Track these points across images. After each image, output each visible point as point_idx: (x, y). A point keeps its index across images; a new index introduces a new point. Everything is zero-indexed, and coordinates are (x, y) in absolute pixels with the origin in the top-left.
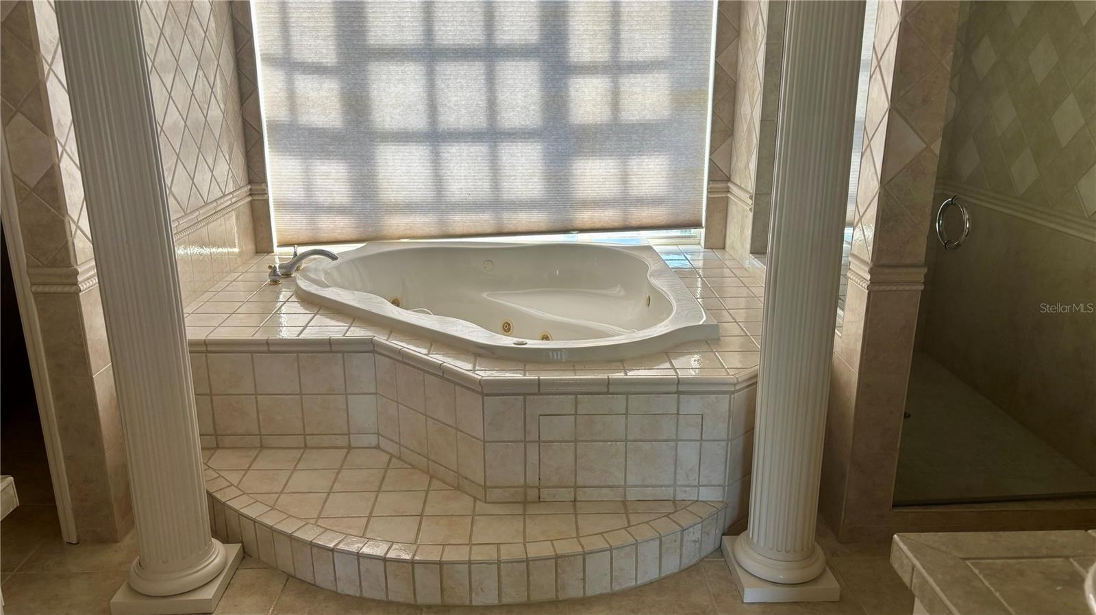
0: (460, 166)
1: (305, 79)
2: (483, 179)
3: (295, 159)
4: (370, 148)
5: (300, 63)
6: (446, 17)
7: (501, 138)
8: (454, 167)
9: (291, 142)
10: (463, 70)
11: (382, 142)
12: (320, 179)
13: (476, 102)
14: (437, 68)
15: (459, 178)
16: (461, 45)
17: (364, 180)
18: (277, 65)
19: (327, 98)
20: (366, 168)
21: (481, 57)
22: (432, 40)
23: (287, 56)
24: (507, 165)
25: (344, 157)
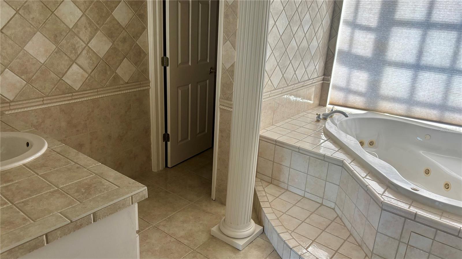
0: (427, 84)
1: (360, 32)
2: (439, 92)
3: (346, 68)
4: (382, 68)
5: (359, 25)
6: (441, 6)
7: (456, 73)
8: (423, 83)
9: (346, 60)
10: (443, 35)
11: (388, 66)
12: (355, 78)
13: (446, 52)
14: (429, 33)
15: (425, 89)
16: (446, 22)
17: (375, 83)
18: (349, 25)
19: (368, 42)
20: (377, 77)
21: (456, 29)
22: (430, 18)
23: (354, 21)
24: (456, 87)
25: (368, 70)
